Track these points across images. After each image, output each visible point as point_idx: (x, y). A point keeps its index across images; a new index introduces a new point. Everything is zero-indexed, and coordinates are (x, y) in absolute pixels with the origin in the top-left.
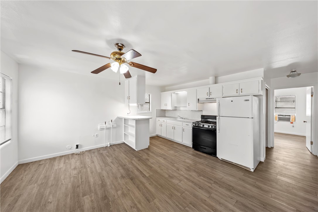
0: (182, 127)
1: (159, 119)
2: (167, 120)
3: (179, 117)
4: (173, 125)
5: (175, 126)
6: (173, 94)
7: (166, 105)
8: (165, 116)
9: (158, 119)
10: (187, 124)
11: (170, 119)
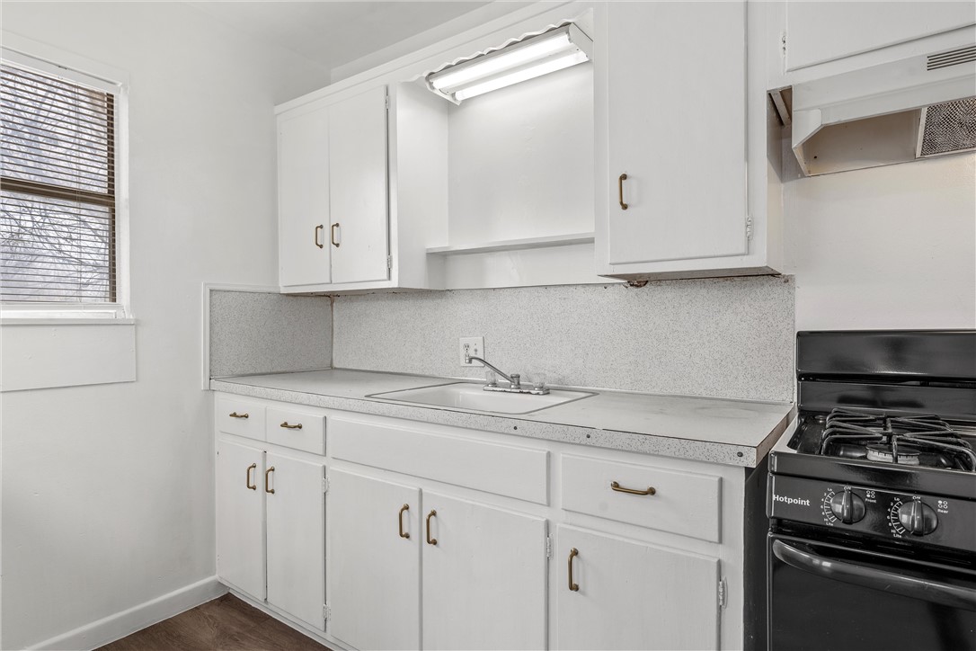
0: (542, 515)
1: (241, 405)
2: (334, 417)
3: (482, 374)
4: (414, 485)
5: (436, 497)
6: (407, 116)
7: (328, 236)
8: (327, 371)
9: (230, 399)
10: (637, 472)
11: (373, 406)
